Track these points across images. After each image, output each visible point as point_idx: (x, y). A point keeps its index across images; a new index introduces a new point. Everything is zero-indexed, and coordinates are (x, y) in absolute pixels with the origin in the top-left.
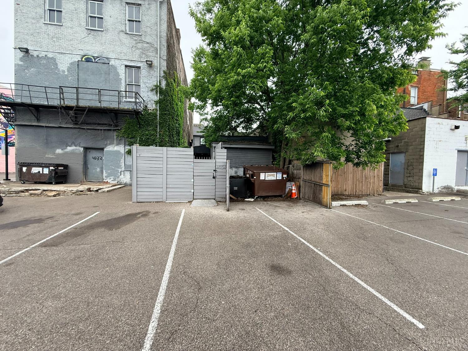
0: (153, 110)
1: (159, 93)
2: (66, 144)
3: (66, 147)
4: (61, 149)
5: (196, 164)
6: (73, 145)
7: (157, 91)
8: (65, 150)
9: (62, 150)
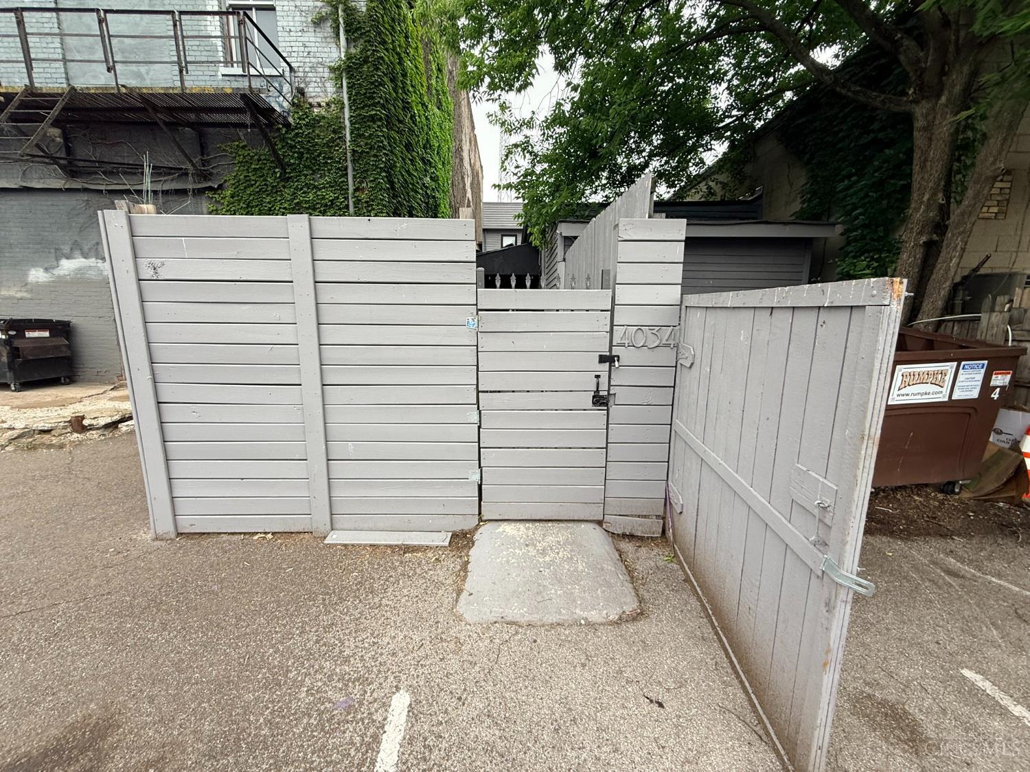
0: (328, 104)
1: (347, 31)
2: (56, 249)
3: (58, 259)
4: (42, 270)
5: (491, 321)
6: (77, 253)
7: (336, 21)
8: (57, 272)
9: (46, 270)
